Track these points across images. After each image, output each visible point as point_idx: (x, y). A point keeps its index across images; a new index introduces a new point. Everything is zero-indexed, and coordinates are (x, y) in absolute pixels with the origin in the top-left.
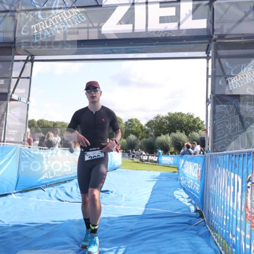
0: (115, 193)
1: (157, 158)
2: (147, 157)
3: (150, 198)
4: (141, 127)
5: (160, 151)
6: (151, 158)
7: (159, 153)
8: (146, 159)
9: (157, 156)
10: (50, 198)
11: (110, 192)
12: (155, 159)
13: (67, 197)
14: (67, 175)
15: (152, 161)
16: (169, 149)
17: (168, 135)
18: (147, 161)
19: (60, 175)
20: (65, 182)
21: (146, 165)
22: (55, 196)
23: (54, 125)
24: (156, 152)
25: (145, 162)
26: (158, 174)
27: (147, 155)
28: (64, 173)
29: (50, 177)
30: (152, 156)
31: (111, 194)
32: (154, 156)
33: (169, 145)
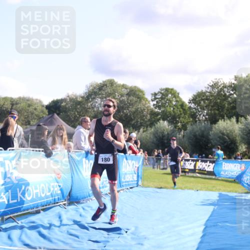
0: (132, 233)
1: (212, 166)
2: (193, 163)
3: (201, 242)
4: (183, 105)
5: (220, 152)
6: (200, 165)
7: (218, 155)
8: (192, 167)
9: (213, 162)
10: (10, 242)
11: (123, 232)
12: (209, 167)
13: (42, 239)
14: (41, 198)
15: (202, 172)
16: (237, 148)
17: (234, 119)
18: (193, 171)
19: (29, 199)
20: (38, 212)
21: (193, 179)
22: (20, 239)
23: (13, 105)
24: (212, 153)
25: (190, 174)
26: (214, 196)
27: (193, 160)
28: (37, 194)
29: (11, 202)
30: (202, 161)
31: (125, 235)
32: (206, 162)
33: (238, 139)
